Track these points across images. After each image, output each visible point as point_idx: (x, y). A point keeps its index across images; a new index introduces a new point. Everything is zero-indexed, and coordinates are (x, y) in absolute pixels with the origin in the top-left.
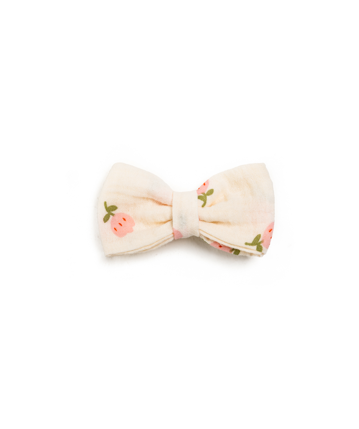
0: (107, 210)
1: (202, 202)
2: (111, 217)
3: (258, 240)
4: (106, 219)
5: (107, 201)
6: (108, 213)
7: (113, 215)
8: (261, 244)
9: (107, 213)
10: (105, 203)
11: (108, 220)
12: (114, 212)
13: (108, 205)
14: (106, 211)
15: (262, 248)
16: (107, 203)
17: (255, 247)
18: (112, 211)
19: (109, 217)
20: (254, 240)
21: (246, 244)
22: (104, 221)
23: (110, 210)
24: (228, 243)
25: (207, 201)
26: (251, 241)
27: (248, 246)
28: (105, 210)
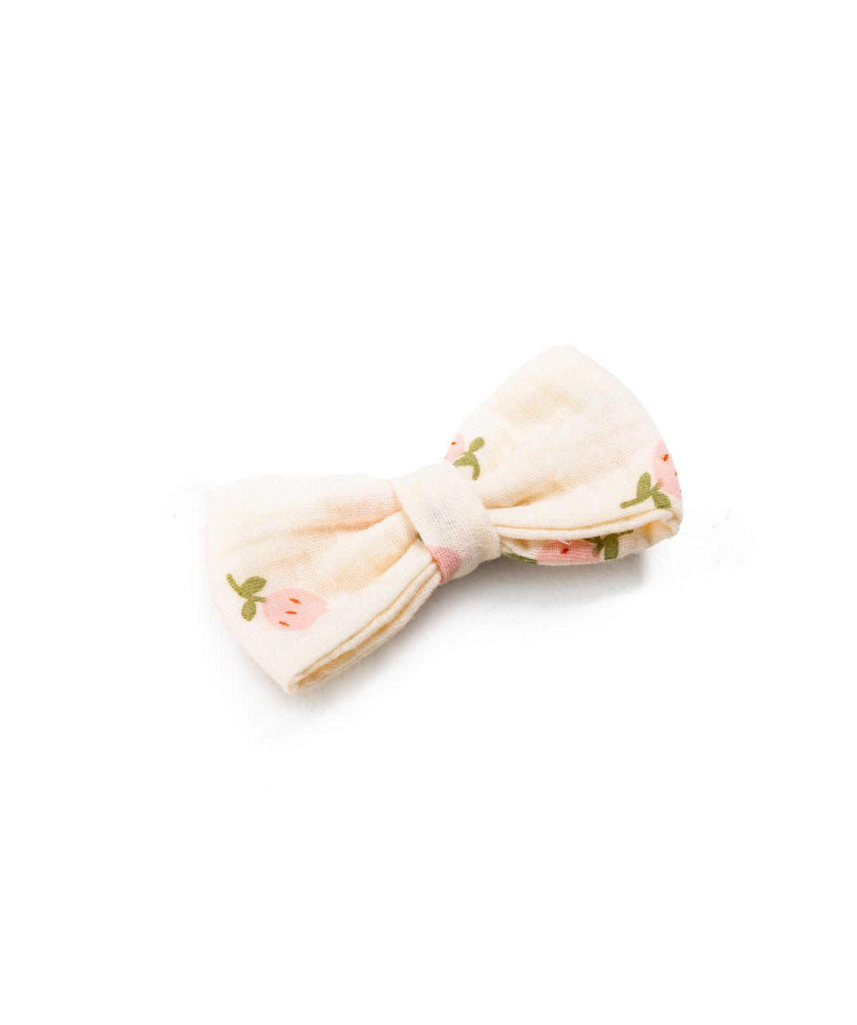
0: (240, 594)
1: (470, 469)
2: (259, 605)
3: (649, 484)
4: (249, 613)
5: (232, 573)
6: (246, 600)
7: (262, 600)
8: (659, 491)
9: (244, 600)
10: (230, 579)
11: (254, 613)
12: (259, 593)
13: (240, 582)
14: (240, 597)
15: (667, 497)
16: (235, 578)
17: (649, 503)
18: (256, 591)
19: (255, 607)
20: (638, 488)
21: (625, 505)
22: (245, 618)
23: (251, 590)
24: (580, 528)
25: (480, 463)
26: (633, 495)
27: (632, 510)
28: (236, 594)
